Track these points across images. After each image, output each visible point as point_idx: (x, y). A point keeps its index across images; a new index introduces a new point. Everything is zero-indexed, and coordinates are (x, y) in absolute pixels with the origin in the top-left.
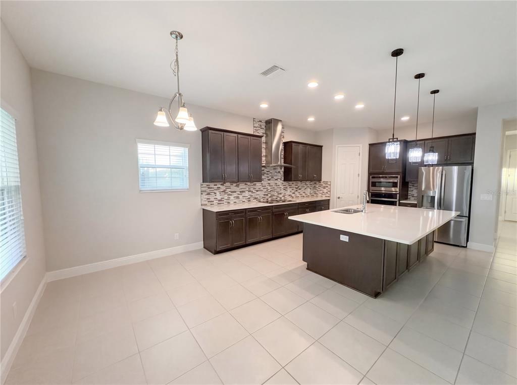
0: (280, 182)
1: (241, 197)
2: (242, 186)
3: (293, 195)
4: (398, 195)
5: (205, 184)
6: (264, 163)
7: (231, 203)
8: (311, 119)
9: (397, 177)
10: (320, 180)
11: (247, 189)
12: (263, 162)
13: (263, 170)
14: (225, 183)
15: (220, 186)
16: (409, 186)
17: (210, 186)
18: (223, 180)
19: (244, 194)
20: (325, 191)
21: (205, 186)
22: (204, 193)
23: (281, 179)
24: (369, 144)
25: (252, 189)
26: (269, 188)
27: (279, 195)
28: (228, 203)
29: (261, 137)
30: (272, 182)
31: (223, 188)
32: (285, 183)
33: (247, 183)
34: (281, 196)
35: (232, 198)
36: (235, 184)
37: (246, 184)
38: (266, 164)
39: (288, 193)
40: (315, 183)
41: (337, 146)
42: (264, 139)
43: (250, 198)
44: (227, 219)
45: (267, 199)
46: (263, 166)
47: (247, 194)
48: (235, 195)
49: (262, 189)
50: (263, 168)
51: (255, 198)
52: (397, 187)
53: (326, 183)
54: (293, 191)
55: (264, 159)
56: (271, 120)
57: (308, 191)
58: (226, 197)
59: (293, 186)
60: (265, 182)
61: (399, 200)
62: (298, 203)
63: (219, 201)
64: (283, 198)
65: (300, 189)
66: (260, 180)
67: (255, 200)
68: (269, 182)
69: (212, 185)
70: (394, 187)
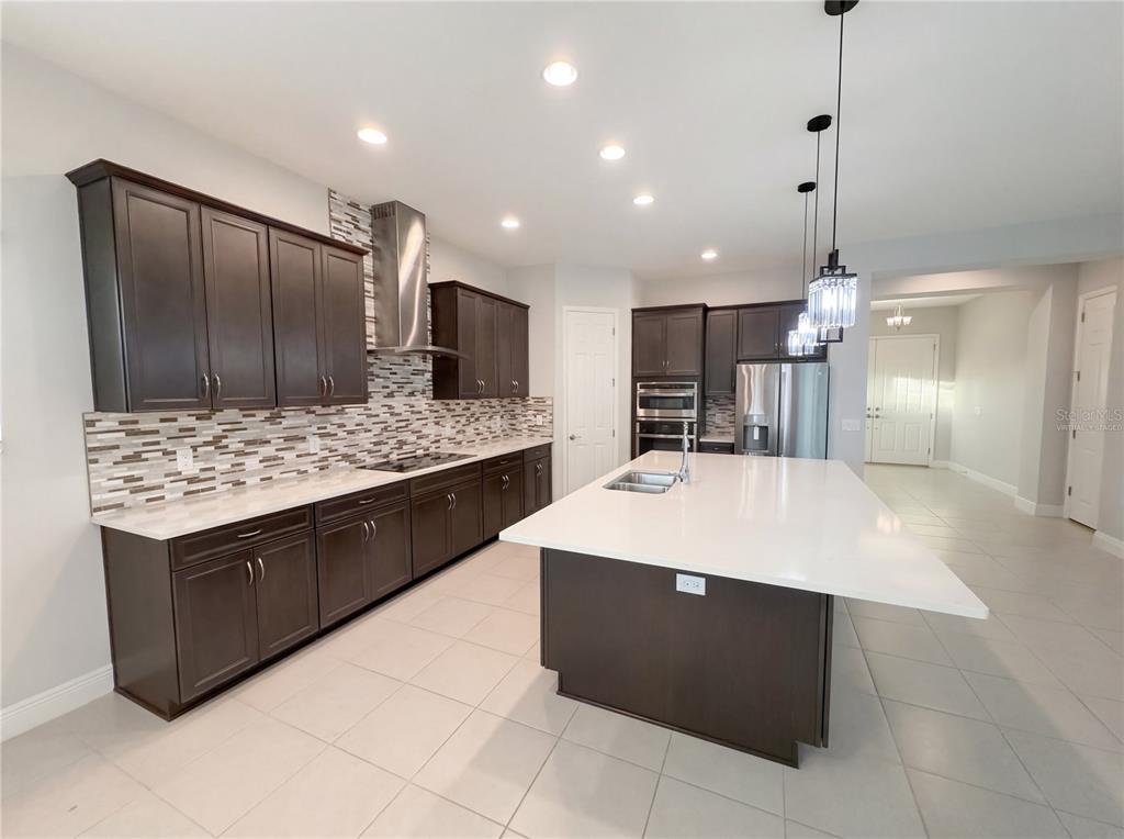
0: (422, 403)
1: (289, 456)
2: (293, 419)
3: (459, 437)
4: (695, 425)
5: (110, 420)
6: (372, 342)
7: (250, 481)
8: (510, 223)
9: (692, 387)
10: (524, 394)
11: (314, 429)
12: (368, 340)
13: (372, 364)
14: (214, 410)
15: (191, 422)
16: (708, 405)
17: (142, 426)
18: (207, 399)
19: (301, 446)
20: (539, 420)
21: (115, 425)
22: (106, 460)
23: (424, 392)
24: (634, 311)
25: (331, 429)
26: (392, 420)
27: (419, 441)
28: (238, 483)
29: (360, 253)
30: (399, 403)
31: (209, 429)
32: (437, 405)
33: (314, 408)
34: (424, 443)
35: (252, 463)
36: (262, 415)
37: (309, 412)
38: (378, 344)
39: (448, 431)
40: (513, 402)
41: (565, 308)
42: (368, 262)
43: (325, 459)
44: (238, 556)
45: (386, 456)
46: (370, 352)
47: (314, 444)
48: (268, 451)
49: (368, 423)
50: (370, 360)
51: (346, 457)
52: (693, 408)
53: (540, 400)
54: (459, 427)
55: (371, 328)
56: (392, 204)
57: (498, 423)
58: (222, 463)
59: (459, 410)
60: (375, 404)
61: (698, 439)
62: (482, 461)
63: (191, 480)
64: (432, 450)
65: (477, 419)
66: (363, 397)
67: (343, 464)
68: (389, 401)
69: (149, 421)
70: (685, 407)
